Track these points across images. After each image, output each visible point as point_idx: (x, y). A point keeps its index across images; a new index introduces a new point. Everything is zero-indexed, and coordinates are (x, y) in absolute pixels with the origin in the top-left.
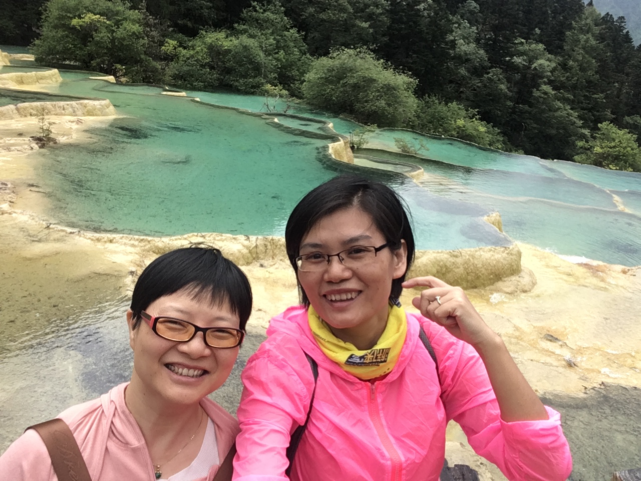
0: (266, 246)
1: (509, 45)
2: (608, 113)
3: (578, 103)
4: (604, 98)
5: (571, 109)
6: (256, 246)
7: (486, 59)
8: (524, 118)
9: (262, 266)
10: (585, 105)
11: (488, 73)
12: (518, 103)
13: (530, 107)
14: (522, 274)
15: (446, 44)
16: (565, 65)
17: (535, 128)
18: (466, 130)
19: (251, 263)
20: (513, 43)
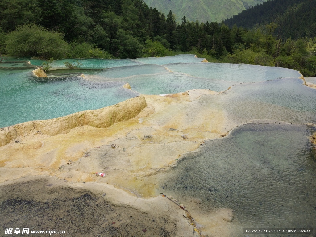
0: (15, 130)
1: (100, 14)
2: (148, 37)
3: (136, 34)
4: (145, 31)
5: (134, 37)
6: (9, 132)
7: (92, 21)
8: (116, 45)
9: (16, 142)
10: (138, 35)
11: (95, 27)
12: (112, 39)
13: (117, 40)
14: (148, 106)
15: (73, 17)
16: (126, 19)
17: (122, 48)
18: (94, 54)
19: (9, 142)
20: (102, 13)
